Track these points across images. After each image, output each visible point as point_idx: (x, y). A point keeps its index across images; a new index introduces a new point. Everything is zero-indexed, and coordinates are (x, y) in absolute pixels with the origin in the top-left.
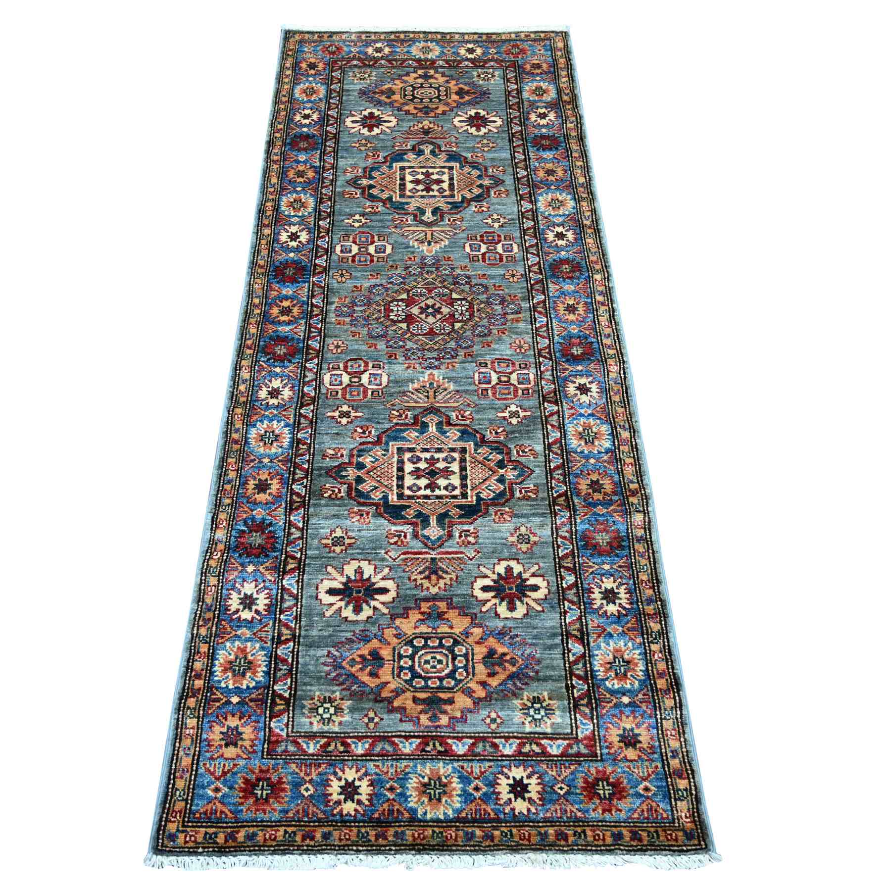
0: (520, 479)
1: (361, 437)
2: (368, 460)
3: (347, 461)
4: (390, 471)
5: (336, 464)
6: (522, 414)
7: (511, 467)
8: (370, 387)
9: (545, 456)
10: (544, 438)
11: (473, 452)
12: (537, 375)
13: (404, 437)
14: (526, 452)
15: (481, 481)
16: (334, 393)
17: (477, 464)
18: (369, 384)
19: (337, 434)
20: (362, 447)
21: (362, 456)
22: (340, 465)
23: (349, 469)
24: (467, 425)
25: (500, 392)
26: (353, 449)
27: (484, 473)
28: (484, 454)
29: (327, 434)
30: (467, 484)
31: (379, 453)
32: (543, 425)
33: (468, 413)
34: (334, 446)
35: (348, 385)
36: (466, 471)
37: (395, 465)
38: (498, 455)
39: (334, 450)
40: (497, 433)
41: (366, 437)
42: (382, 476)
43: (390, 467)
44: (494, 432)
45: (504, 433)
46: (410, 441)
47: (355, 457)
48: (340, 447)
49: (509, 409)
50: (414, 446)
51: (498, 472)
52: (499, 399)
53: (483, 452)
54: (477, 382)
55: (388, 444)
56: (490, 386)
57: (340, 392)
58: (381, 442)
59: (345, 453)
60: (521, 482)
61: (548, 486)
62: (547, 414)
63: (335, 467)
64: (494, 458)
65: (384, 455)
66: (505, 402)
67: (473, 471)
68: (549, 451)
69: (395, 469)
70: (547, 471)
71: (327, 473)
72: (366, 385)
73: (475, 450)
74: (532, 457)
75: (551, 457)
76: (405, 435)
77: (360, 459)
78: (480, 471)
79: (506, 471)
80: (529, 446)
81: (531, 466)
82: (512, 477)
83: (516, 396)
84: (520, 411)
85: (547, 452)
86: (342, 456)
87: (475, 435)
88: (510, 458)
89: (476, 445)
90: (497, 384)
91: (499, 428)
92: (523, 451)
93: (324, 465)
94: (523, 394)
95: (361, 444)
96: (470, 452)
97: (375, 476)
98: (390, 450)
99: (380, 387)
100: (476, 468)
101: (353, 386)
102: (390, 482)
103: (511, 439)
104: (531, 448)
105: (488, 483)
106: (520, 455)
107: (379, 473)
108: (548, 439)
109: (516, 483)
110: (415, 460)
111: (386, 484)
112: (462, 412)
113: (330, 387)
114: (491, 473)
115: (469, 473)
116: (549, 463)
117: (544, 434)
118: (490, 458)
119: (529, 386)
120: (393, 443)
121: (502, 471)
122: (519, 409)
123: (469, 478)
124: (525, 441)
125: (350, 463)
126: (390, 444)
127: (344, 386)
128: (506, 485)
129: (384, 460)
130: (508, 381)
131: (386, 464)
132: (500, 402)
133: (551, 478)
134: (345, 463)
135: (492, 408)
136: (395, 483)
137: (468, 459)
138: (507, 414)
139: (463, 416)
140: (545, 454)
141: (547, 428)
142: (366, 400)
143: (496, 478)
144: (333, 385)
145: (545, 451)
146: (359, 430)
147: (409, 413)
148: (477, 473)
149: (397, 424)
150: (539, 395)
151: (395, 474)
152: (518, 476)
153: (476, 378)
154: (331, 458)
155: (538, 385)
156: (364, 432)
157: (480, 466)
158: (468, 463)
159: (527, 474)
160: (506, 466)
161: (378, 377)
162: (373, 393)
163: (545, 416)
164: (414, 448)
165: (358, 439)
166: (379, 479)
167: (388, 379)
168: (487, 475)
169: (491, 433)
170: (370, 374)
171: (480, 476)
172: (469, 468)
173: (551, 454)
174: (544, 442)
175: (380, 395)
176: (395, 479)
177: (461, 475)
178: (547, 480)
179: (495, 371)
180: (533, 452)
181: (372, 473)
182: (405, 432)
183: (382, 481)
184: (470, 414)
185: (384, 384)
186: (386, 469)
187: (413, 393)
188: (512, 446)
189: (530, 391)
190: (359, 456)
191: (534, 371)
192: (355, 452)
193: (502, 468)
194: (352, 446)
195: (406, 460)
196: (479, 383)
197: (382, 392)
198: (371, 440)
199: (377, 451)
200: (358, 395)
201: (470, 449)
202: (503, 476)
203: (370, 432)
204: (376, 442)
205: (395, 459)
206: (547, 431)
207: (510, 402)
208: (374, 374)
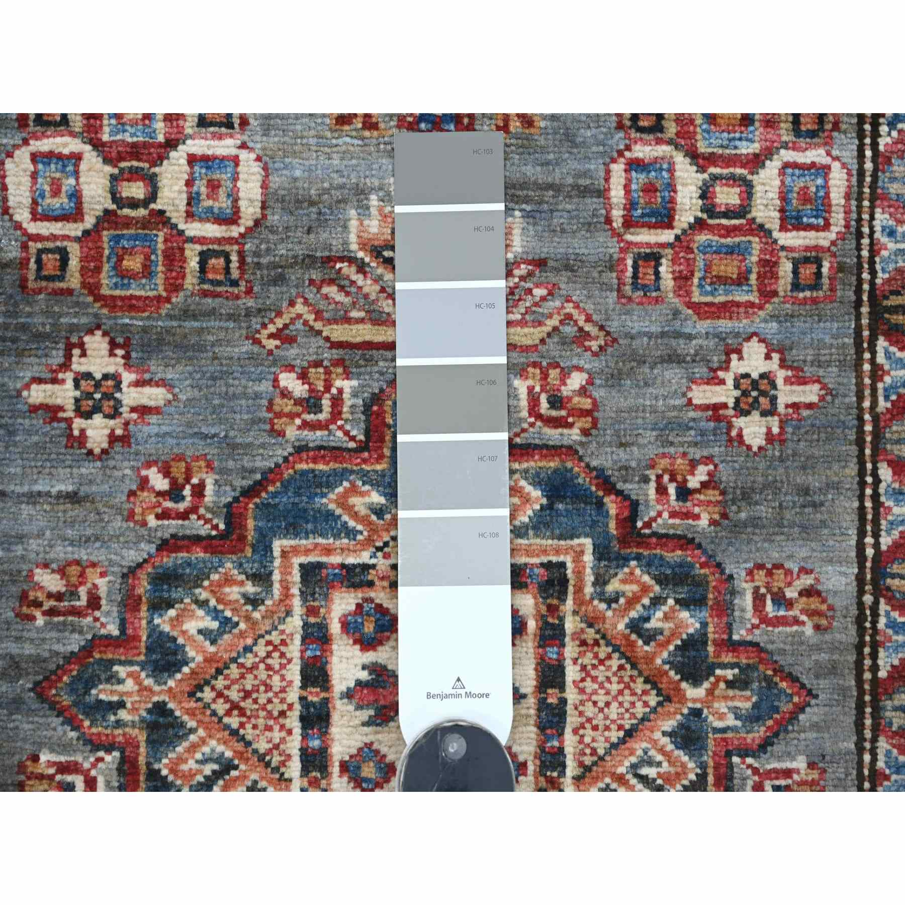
0: (759, 732)
1: (164, 515)
2: (191, 626)
3: (113, 629)
4: (276, 681)
5: (74, 643)
6: (786, 395)
7: (729, 674)
8: (194, 229)
9: (860, 620)
10: (862, 534)
11: (589, 590)
12: (861, 173)
13: (330, 516)
14: (790, 604)
15: (615, 735)
16: (51, 261)
17: (603, 651)
18: (190, 215)
19: (73, 498)
20: (169, 560)
21: (170, 605)
22: (87, 650)
23: (121, 671)
24: (570, 451)
25: (708, 268)
26: (132, 572)
27: (627, 698)
28: (632, 601)
29: (33, 498)
30: (561, 750)
31: (233, 593)
32: (862, 463)
33: (576, 381)
34: (62, 552)
35: (108, 218)
36: (562, 687)
37: (294, 649)
38: (685, 615)
39: (62, 572)
40: (684, 493)
41: (184, 516)
42: (247, 704)
43: (275, 662)
44: (672, 489)
45: (712, 495)
46: (351, 533)
47: (144, 612)
48: (83, 555)
49: (737, 366)
50: (365, 557)
51: (683, 699)
52: (702, 310)
53: (631, 589)
54: (617, 223)
55: (269, 549)
56: (667, 236)
57: (75, 251)
58: (242, 538)
59: (102, 584)
60: (764, 746)
61: (860, 763)
62: (883, 405)
63: (71, 658)
64: (668, 626)
65: (254, 602)
66: (725, 325)
67: (589, 685)
68: (877, 594)
69: (294, 673)
70: (861, 692)
71: (39, 690)
72: (177, 217)
73: (600, 581)
74: (808, 630)
75: (882, 622)
76: (329, 501)
77: (164, 622)
78: (615, 687)
79: (710, 692)
80: (804, 571)
81: (803, 668)
82: (731, 721)
83: (768, 294)
84: (781, 375)
85: (868, 599)
86: (94, 602)
87: (600, 504)
88: (729, 628)
89: (601, 553)
90: (699, 225)
91: (693, 465)
92: (780, 599)
93: (29, 650)
94: (796, 286)
95: (167, 545)
96: (579, 590)
97: (221, 707)
98: (276, 577)
99: (235, 231)
100: (600, 673)
101: (128, 223)
102: (277, 735)
103: (738, 528)
104: (807, 581)
105: (639, 746)
106: (765, 620)
107: (234, 694)
108: (876, 535)
109: (744, 752)
110: (369, 628)
111: (262, 746)
112: (554, 373)
113: (33, 228)
114: (653, 700)
115: (571, 695)
116: (874, 656)
117: (862, 509)
118: (653, 624)
119: (824, 239)
120: (287, 543)
121: (694, 693)
122: (774, 365)
123: (572, 720)
124: (789, 548)
125: (125, 640)
126: (278, 545)
127: (89, 222)
128: (708, 758)
129: (253, 624)
130: (742, 211)
131: (261, 650)
132: (704, 326)
133: (876, 729)
134: (108, 641)
135: (674, 359)
136: (294, 745)
137: (570, 625)
138: (725, 394)
139: (556, 402)
140: (860, 605)
141: (877, 481)
142: (177, 299)
143: (669, 725)
144: (47, 217)
145: (861, 592)
146: (160, 483)
147: (348, 386)
148: (601, 699)
149: (301, 449)
150: (859, 291)
151: (293, 696)
152: (753, 718)
153: (617, 194)
154: (51, 612)
155: (859, 235)
156: (174, 493)
157: (615, 663)
158: (570, 650)
159: (786, 707)
160: (710, 671)
161: (224, 177)
162: (204, 258)
163: (876, 419)
164: (366, 567)
165: (152, 521)
166: (234, 721)
167: (264, 186)
168: (640, 710)
169: (662, 490)
170: (192, 159)
171: (614, 711)
172: (572, 673)
173: (883, 607)
174: (860, 548)
175: (235, 274)
176: (293, 721)
177: (542, 705)
178: (861, 739)
179: (694, 155)
180: (814, 603)
181: (207, 694)
182: (331, 486)
183: (248, 732)
184: (583, 391)
185: (249, 211)
186: (262, 674)
187: (362, 268)
188: (737, 570)
189: (826, 266)
190: (160, 605)
191: (849, 154)
192: (143, 587)
193: (696, 682)
194: (133, 556)
195: (335, 628)
196: (628, 223)
197: (241, 254)
198: (204, 530)
199: (229, 581)
200: (147, 271)
201: (579, 573)
202: (696, 713)
203: (199, 491)
204: (223, 536)
205: (295, 623)
206: (876, 497)
207: (742, 325)
208: (206, 160)
